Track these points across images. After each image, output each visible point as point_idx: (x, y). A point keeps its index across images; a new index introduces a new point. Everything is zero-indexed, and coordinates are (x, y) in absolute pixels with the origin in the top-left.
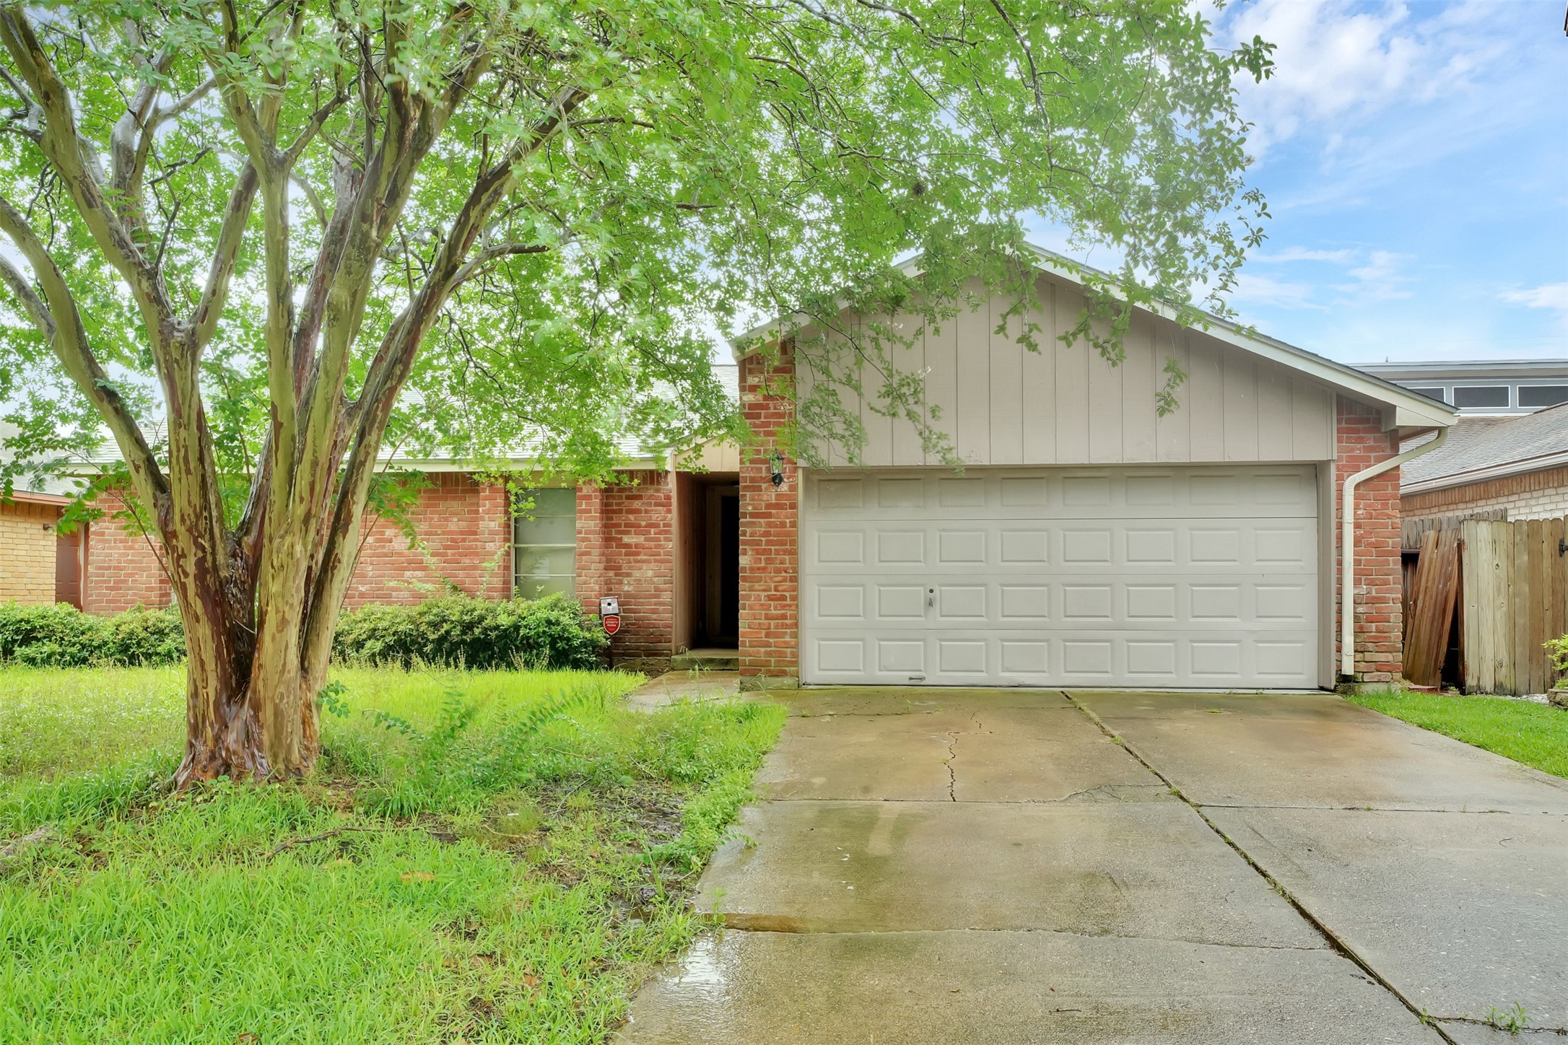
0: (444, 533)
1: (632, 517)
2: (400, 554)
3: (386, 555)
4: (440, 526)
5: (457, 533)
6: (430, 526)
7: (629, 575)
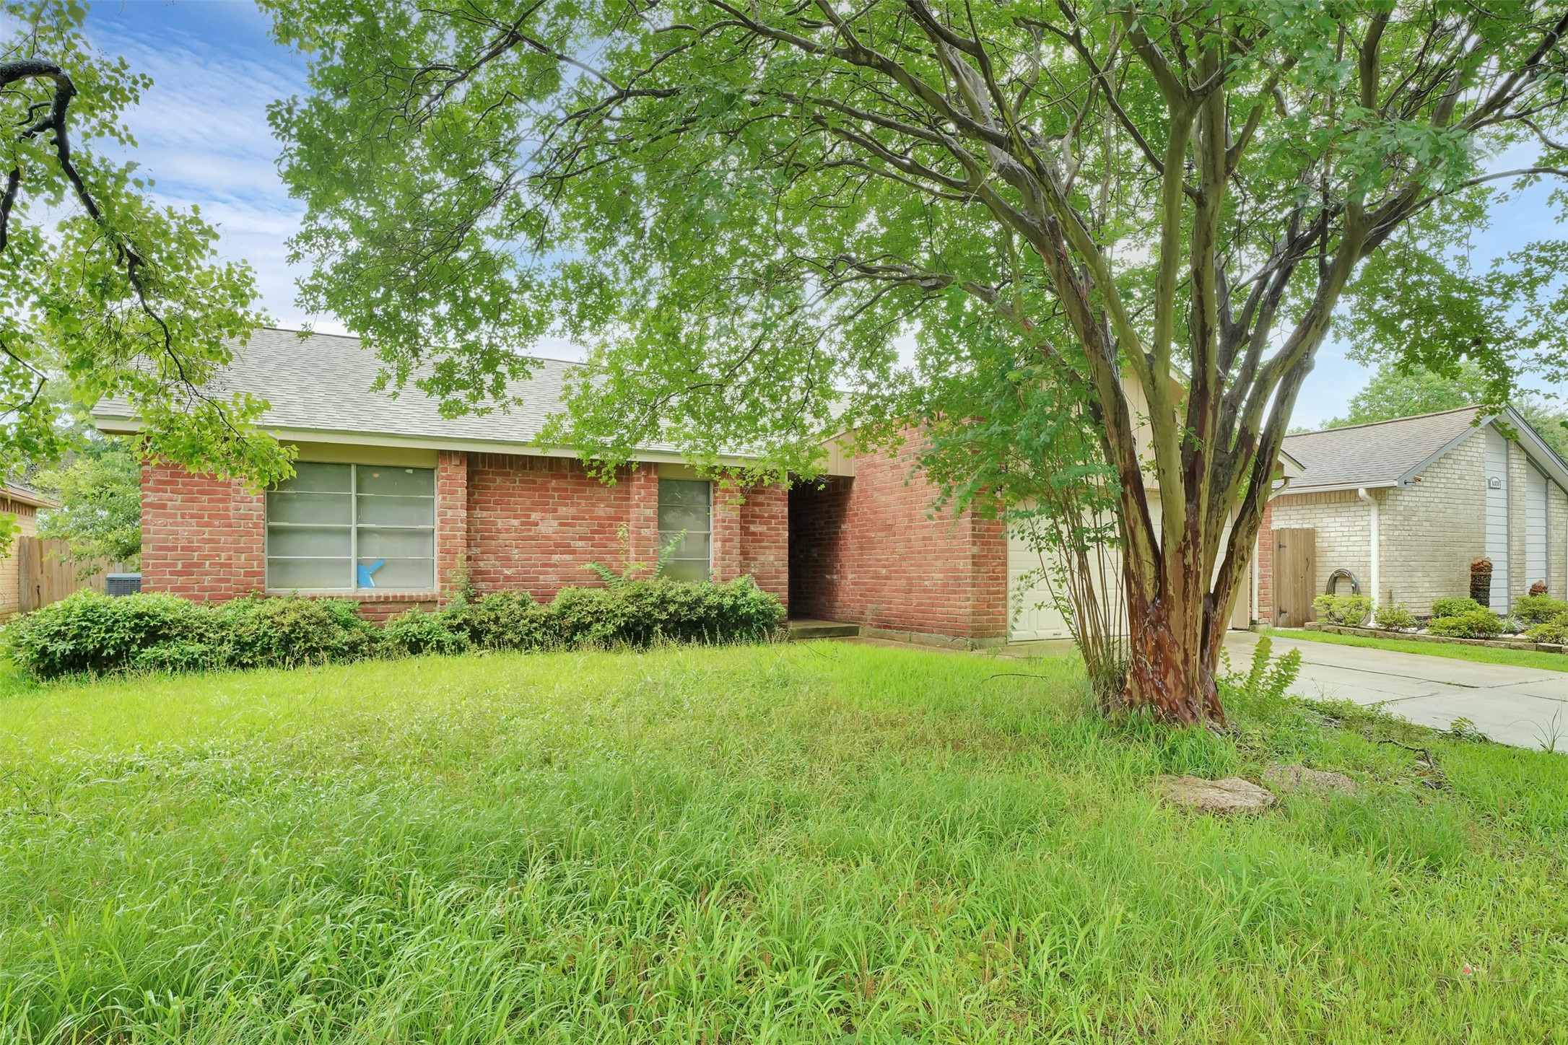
0: (591, 518)
1: (757, 509)
2: (547, 538)
3: (532, 538)
4: (587, 512)
5: (604, 518)
6: (579, 511)
7: (755, 559)
